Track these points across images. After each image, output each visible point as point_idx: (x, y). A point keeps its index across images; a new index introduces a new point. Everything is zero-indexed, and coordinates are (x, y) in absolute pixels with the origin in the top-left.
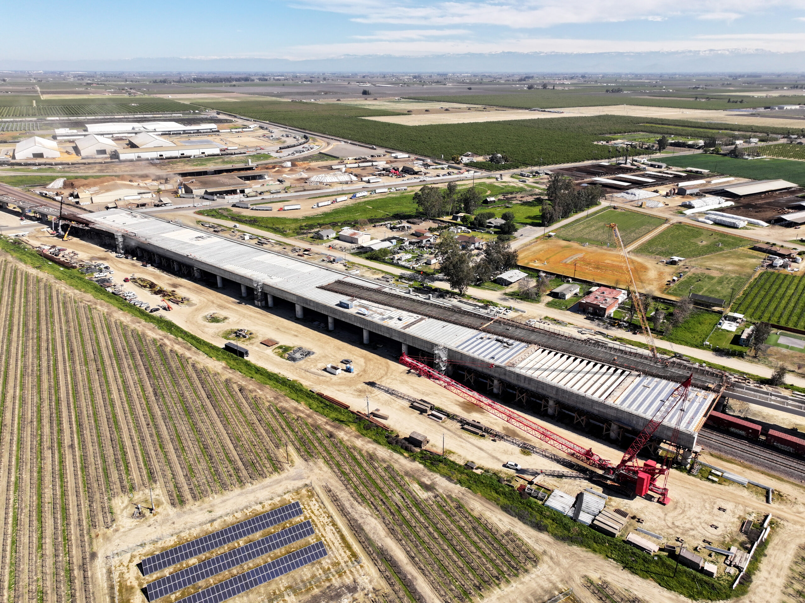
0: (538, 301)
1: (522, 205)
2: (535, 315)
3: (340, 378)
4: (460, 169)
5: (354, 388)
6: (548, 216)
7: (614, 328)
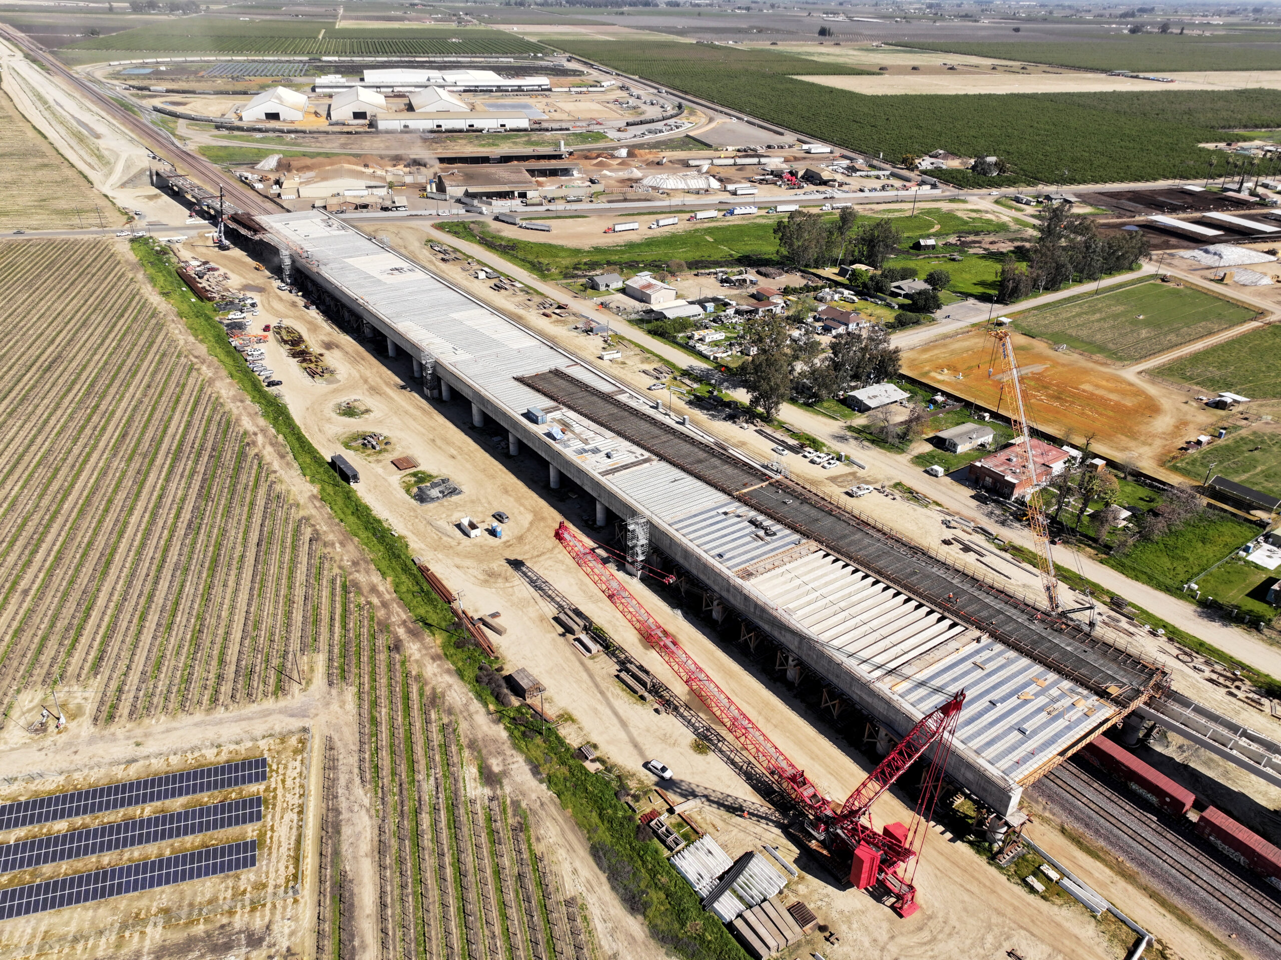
0: (902, 451)
1: (983, 257)
2: (879, 477)
3: (475, 545)
4: (908, 180)
5: (485, 567)
6: (1012, 285)
7: (1017, 525)
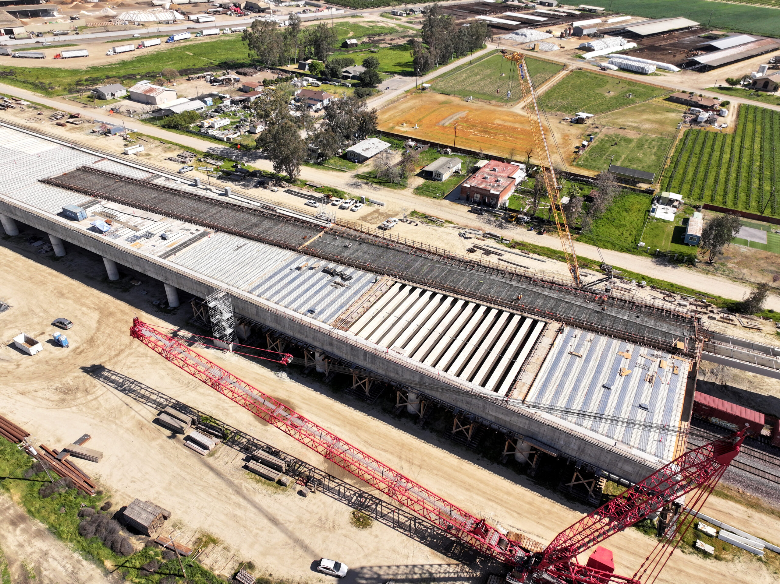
0: (403, 186)
1: (391, 49)
2: (398, 209)
3: (39, 362)
4: (319, 6)
5: (58, 384)
6: (422, 61)
7: (510, 226)
